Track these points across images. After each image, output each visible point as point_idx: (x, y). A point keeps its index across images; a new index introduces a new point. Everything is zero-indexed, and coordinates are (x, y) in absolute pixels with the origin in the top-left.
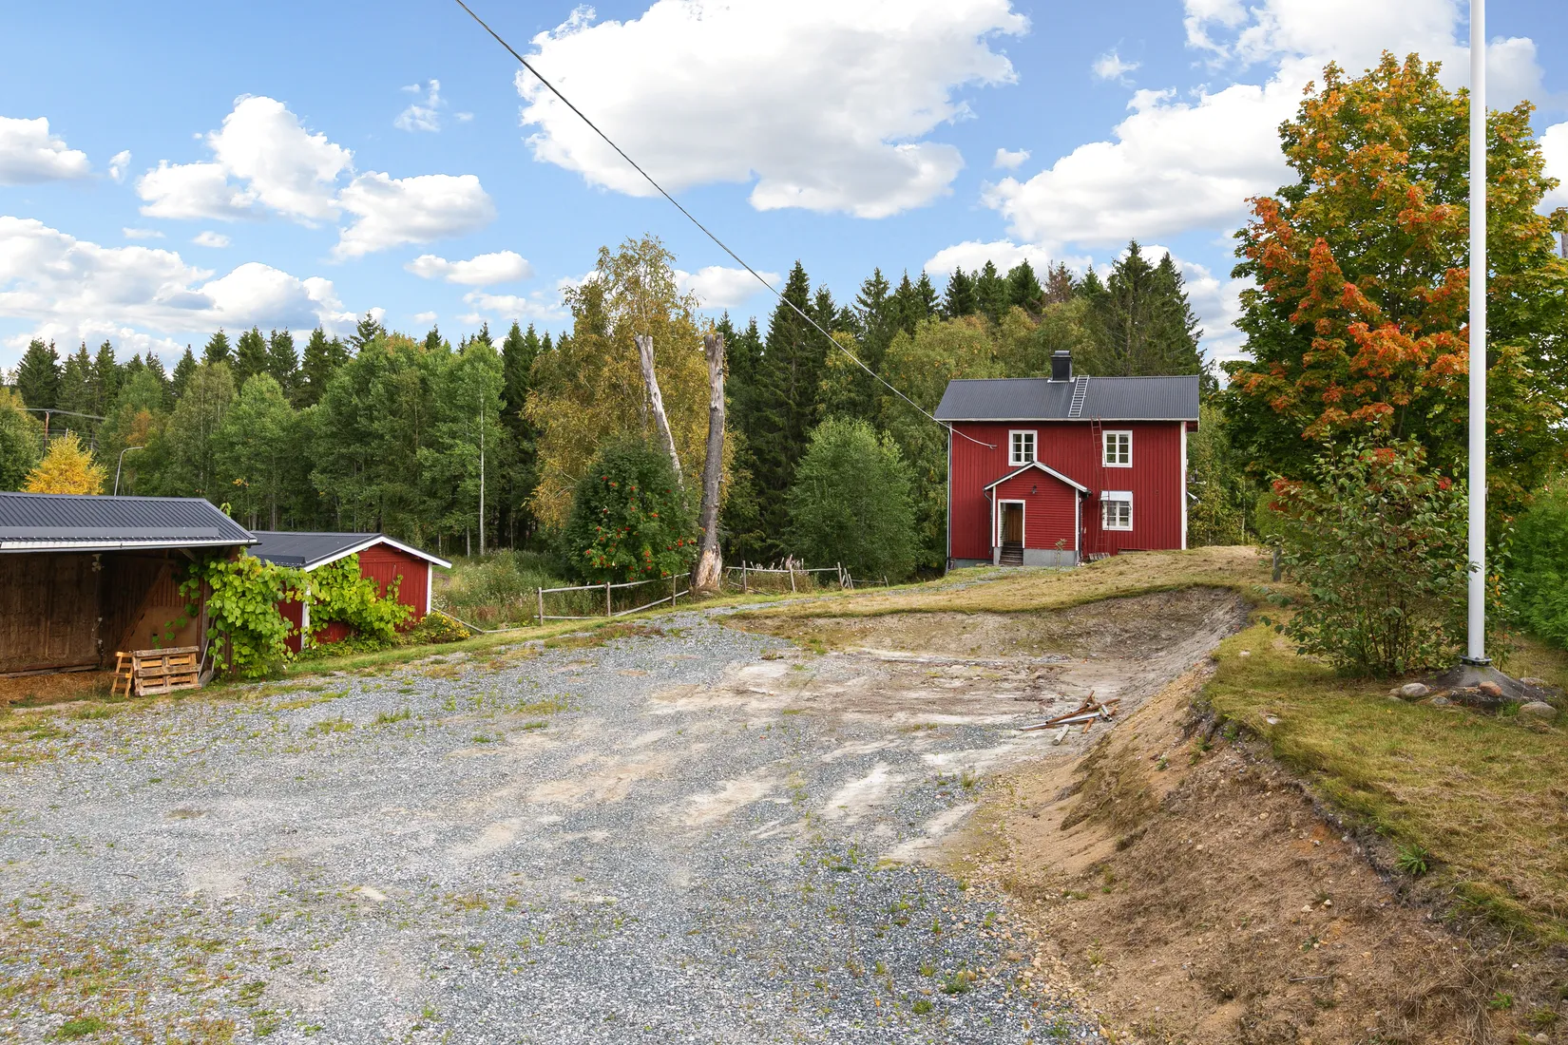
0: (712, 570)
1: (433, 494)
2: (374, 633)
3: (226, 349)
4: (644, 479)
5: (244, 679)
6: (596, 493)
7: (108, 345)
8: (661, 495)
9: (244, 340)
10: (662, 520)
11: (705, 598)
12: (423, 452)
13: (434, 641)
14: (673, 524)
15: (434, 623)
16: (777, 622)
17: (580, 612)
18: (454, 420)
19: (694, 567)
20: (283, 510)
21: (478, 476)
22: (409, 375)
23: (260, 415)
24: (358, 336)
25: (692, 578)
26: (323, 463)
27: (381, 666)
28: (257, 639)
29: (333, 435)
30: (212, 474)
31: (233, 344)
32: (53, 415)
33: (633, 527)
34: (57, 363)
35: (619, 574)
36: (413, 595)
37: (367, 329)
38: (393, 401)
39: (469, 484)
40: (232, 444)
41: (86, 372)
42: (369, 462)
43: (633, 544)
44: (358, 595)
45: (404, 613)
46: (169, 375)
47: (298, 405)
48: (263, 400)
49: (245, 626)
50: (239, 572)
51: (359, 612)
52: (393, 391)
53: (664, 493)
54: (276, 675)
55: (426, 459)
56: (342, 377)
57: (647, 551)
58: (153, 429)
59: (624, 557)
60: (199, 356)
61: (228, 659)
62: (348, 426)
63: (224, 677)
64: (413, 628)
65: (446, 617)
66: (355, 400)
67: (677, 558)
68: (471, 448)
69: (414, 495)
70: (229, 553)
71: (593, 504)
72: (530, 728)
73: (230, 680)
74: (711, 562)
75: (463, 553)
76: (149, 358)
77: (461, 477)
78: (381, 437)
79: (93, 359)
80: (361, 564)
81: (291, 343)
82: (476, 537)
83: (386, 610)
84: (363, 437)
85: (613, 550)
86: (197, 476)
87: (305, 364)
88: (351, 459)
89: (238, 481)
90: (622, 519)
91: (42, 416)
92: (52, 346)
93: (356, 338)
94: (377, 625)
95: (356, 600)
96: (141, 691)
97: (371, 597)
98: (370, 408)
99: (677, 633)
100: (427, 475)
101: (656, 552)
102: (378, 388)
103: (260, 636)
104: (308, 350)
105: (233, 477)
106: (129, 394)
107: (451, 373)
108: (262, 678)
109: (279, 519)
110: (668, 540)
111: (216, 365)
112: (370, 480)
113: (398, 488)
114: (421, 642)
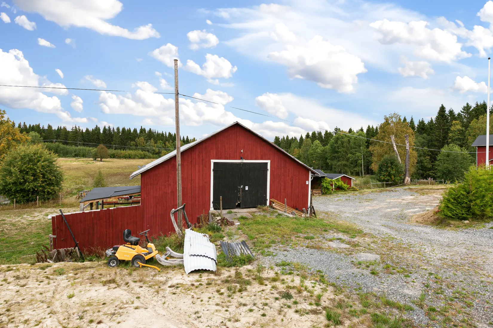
1: (352, 163)
3: (309, 135)
4: (392, 163)
5: (327, 194)
6: (382, 166)
7: (288, 136)
8: (395, 166)
9: (312, 134)
10: (396, 171)
11: (406, 186)
12: (349, 155)
14: (399, 172)
15: (353, 188)
16: (417, 190)
17: (379, 187)
18: (356, 148)
19: (404, 180)
20: (322, 167)
21: (362, 160)
22: (346, 139)
23: (317, 149)
25: (404, 182)
26: (329, 158)
27: (345, 193)
28: (328, 189)
29: (331, 152)
30: (309, 160)
31: (310, 134)
33: (390, 172)
34: (280, 140)
35: (387, 181)
36: (350, 183)
37: (336, 129)
38: (343, 145)
39: (360, 161)
40: (312, 155)
41: (285, 141)
42: (339, 157)
43: (390, 175)
45: (348, 186)
47: (324, 145)
48: (317, 146)
49: (326, 187)
50: (325, 180)
51: (341, 186)
52: (342, 143)
53: (396, 166)
54: (331, 194)
56: (332, 141)
57: (393, 177)
58: (298, 152)
59: (388, 178)
60: (304, 137)
61: (325, 191)
62: (334, 150)
63: (324, 194)
64: (350, 189)
65: (355, 187)
66: (335, 145)
67: (399, 178)
68: (359, 154)
69: (348, 163)
70: (324, 177)
71: (382, 168)
74: (408, 179)
75: (359, 176)
76: (295, 138)
77: (358, 160)
78: (341, 152)
79: (285, 139)
80: (341, 179)
82: (362, 173)
83: (345, 186)
84: (337, 152)
85: (386, 177)
87: (324, 137)
88: (335, 157)
89: (314, 162)
90: (387, 171)
92: (279, 137)
93: (334, 132)
94: (344, 188)
95: (341, 184)
96: (315, 195)
97: (343, 184)
98: (338, 146)
100: (351, 160)
101: (394, 177)
102: (339, 142)
104: (325, 135)
105: (313, 161)
106: (293, 145)
107: (355, 138)
108: (329, 194)
110: (397, 174)
111: (308, 139)
112: (339, 161)
113: (344, 162)
114: (352, 191)
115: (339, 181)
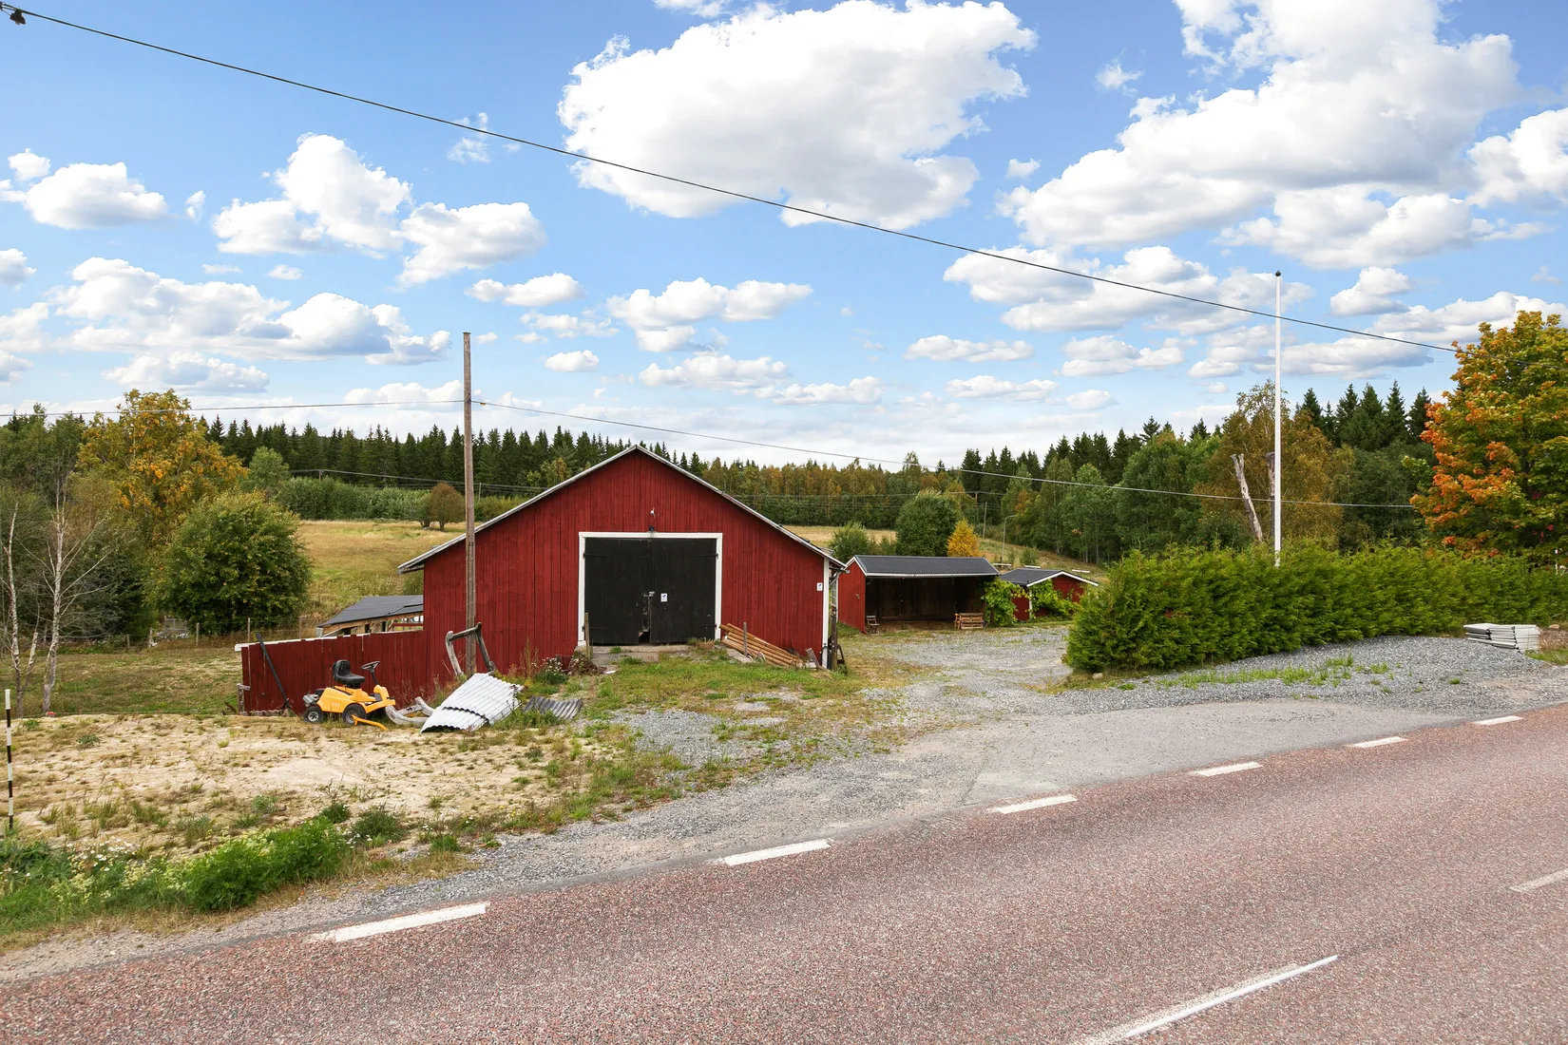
2: (1060, 614)
3: (1068, 448)
5: (998, 626)
7: (1006, 449)
9: (1077, 442)
22: (1172, 461)
23: (1087, 489)
24: (1145, 434)
26: (1123, 518)
28: (1003, 612)
29: (1128, 503)
30: (1061, 527)
31: (1071, 444)
32: (979, 495)
34: (981, 463)
37: (1151, 428)
38: (1163, 475)
40: (1072, 508)
41: (996, 467)
42: (1150, 518)
46: (1041, 463)
47: (1108, 482)
48: (1088, 481)
49: (997, 607)
50: (995, 586)
51: (1052, 604)
52: (1163, 470)
54: (1010, 626)
55: (1183, 515)
56: (1132, 462)
58: (1028, 502)
61: (992, 618)
63: (992, 625)
70: (991, 578)
73: (994, 626)
76: (1030, 455)
79: (998, 459)
80: (1054, 583)
81: (1106, 442)
83: (1064, 604)
84: (1144, 501)
86: (1054, 528)
87: (1115, 454)
88: (1138, 515)
89: (1074, 531)
91: (973, 496)
92: (977, 453)
93: (1144, 436)
94: (1061, 610)
95: (1049, 598)
96: (963, 629)
97: (1056, 598)
102: (1152, 469)
103: (1004, 610)
104: (1116, 444)
105: (1072, 529)
106: (1015, 480)
108: (1005, 626)
109: (1100, 554)
111: (1062, 461)
112: (1151, 530)
115: (1045, 589)
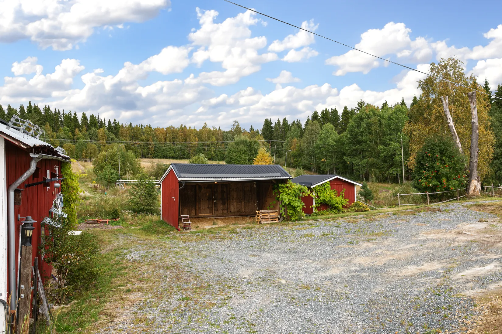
0: (476, 187)
1: (385, 162)
2: (336, 208)
3: (318, 116)
4: (442, 153)
5: (291, 220)
6: (423, 158)
7: (285, 118)
8: (449, 158)
9: (323, 112)
10: (450, 168)
11: (472, 198)
12: (380, 147)
13: (357, 211)
14: (456, 170)
15: (357, 205)
16: (493, 208)
17: (416, 203)
18: (391, 134)
19: (467, 186)
20: (337, 169)
21: (401, 154)
22: (375, 119)
23: (328, 137)
24: (358, 107)
25: (467, 190)
26: (348, 152)
27: (333, 218)
28: (294, 208)
29: (351, 143)
30: (315, 158)
31: (320, 114)
32: (272, 142)
33: (438, 171)
34: (272, 125)
35: (433, 189)
36: (350, 196)
37: (361, 104)
38: (369, 129)
39: (397, 158)
40: (320, 148)
41: (280, 128)
42: (363, 151)
43: (438, 177)
44: (328, 195)
45: (345, 202)
46: (303, 126)
47: (339, 133)
48: (328, 132)
49: (289, 204)
50: (287, 187)
51: (330, 201)
52: (369, 125)
53: (451, 157)
54: (300, 219)
55: (382, 149)
56: (352, 122)
57: (444, 180)
58: (298, 144)
59: (435, 182)
60: (311, 119)
61: (286, 214)
62: (355, 140)
63: (286, 219)
64: (350, 207)
65: (361, 203)
66: (357, 130)
67: (457, 182)
68: (398, 145)
69: (379, 162)
70: (284, 181)
71: (422, 162)
72: (369, 240)
73: (288, 220)
74: (475, 185)
75: (397, 182)
76: (297, 121)
77: (394, 155)
78: (366, 142)
79: (281, 123)
80: (331, 185)
81: (337, 112)
82: (402, 177)
83: (339, 201)
84: (360, 143)
85: (430, 180)
86: (311, 158)
87: (342, 118)
88: (357, 150)
89: (323, 160)
90: (433, 168)
91: (269, 142)
92: (270, 120)
93: (357, 108)
94: (336, 205)
95: (329, 197)
96: (262, 222)
97: (333, 196)
98: (362, 132)
99: (447, 211)
100: (382, 155)
101: (448, 180)
102: (364, 125)
103: (295, 207)
104: (343, 114)
105: (321, 159)
106: (290, 134)
107: (389, 117)
108: (296, 220)
110: (453, 175)
111: (314, 122)
112: (363, 158)
113: (372, 160)
114: (352, 211)
115: (325, 189)
